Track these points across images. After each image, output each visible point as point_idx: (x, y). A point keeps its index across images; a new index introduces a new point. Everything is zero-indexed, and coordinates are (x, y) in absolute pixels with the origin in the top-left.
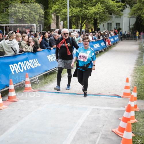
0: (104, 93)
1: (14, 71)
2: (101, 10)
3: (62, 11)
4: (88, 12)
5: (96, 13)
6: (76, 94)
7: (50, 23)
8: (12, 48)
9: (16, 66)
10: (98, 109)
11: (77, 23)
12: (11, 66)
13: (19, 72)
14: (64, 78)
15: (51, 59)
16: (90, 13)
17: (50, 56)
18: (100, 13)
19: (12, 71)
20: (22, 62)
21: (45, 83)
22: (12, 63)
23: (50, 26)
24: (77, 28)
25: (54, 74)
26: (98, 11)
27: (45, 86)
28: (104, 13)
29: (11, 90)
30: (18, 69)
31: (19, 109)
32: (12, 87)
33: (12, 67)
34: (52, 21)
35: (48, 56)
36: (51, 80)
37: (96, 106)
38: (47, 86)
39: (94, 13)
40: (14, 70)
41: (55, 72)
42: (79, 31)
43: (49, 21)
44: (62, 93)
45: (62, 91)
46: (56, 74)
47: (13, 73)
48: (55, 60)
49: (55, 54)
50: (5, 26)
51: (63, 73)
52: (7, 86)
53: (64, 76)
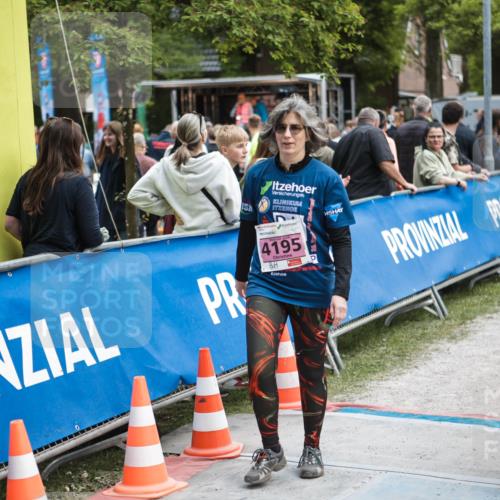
1: (217, 310)
3: (455, 6)
7: (397, 68)
9: (226, 283)
12: (203, 282)
14: (464, 343)
15: (403, 248)
17: (395, 231)
19: (212, 307)
21: (371, 370)
22: (211, 271)
23: (395, 82)
25: (417, 324)
27: (374, 383)
29: (203, 400)
32: (209, 386)
33: (208, 287)
34: (403, 55)
35: (385, 234)
36: (402, 355)
38: (384, 384)
40: (217, 303)
41: (422, 311)
43: (389, 56)
44: (454, 420)
45: (454, 411)
46: (426, 323)
47: (216, 320)
48: (419, 253)
49: (420, 223)
50: (178, 90)
51: (464, 318)
52: (187, 382)
53: (464, 335)
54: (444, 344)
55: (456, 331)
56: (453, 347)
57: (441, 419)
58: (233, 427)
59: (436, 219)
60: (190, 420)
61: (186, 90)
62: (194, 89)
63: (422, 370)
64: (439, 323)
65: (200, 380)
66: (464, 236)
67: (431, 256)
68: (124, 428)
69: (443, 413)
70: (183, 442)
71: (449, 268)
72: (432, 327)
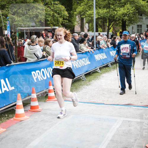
0: (136, 104)
2: (131, 11)
3: (87, 13)
4: (116, 13)
5: (124, 15)
6: (104, 104)
7: (74, 26)
8: (34, 54)
9: (38, 73)
10: (129, 121)
11: (104, 26)
12: (33, 73)
13: (42, 79)
14: (90, 86)
15: (77, 65)
16: (118, 14)
17: (75, 61)
18: (129, 14)
19: (35, 78)
20: (45, 69)
22: (35, 70)
23: (74, 29)
24: (104, 31)
25: (80, 82)
26: (127, 12)
28: (134, 14)
29: (33, 99)
30: (41, 76)
31: (42, 121)
32: (34, 96)
33: (34, 74)
34: (76, 23)
35: (73, 62)
36: (76, 89)
37: (126, 118)
39: (123, 14)
40: (36, 77)
41: (80, 79)
42: (106, 34)
43: (72, 23)
44: (88, 103)
45: (88, 101)
46: (81, 82)
47: (36, 81)
48: (80, 67)
49: (80, 60)
50: (26, 30)
51: (90, 81)
52: (29, 95)
53: (90, 84)
54: (86, 86)
55: (88, 84)
56: (87, 87)
57: (85, 103)
58: (39, 105)
59: (84, 59)
60: (30, 103)
61: (28, 30)
62: (29, 30)
63: (81, 92)
64: (84, 82)
65: (32, 94)
66: (90, 63)
67: (83, 67)
68: (15, 105)
69: (85, 101)
70: (28, 108)
71: (86, 70)
72: (82, 83)
